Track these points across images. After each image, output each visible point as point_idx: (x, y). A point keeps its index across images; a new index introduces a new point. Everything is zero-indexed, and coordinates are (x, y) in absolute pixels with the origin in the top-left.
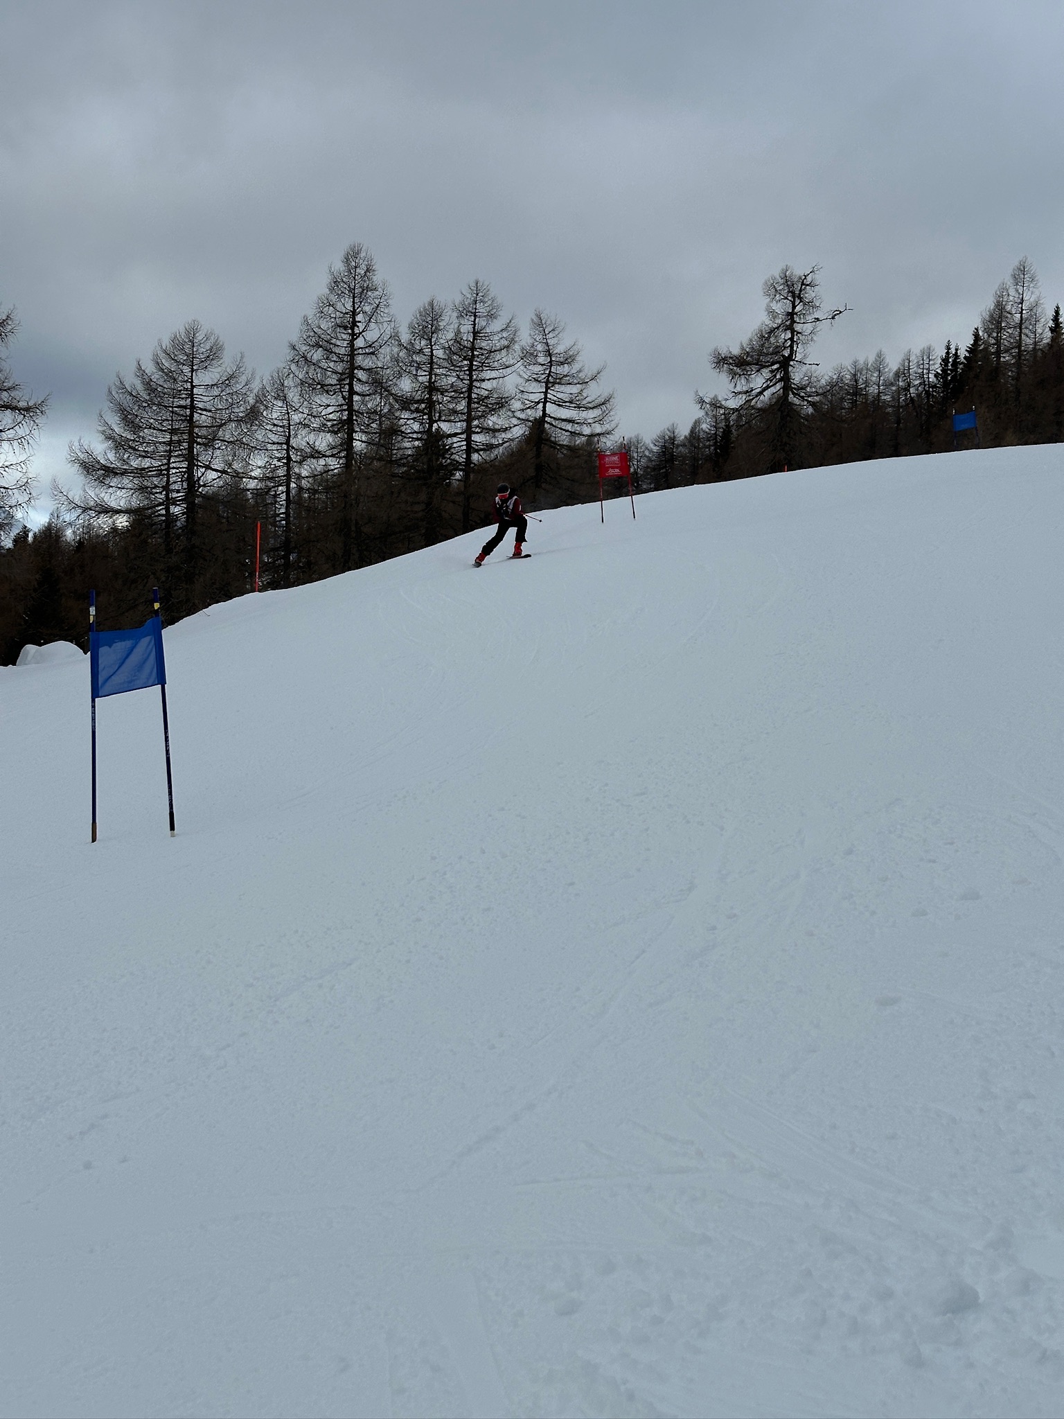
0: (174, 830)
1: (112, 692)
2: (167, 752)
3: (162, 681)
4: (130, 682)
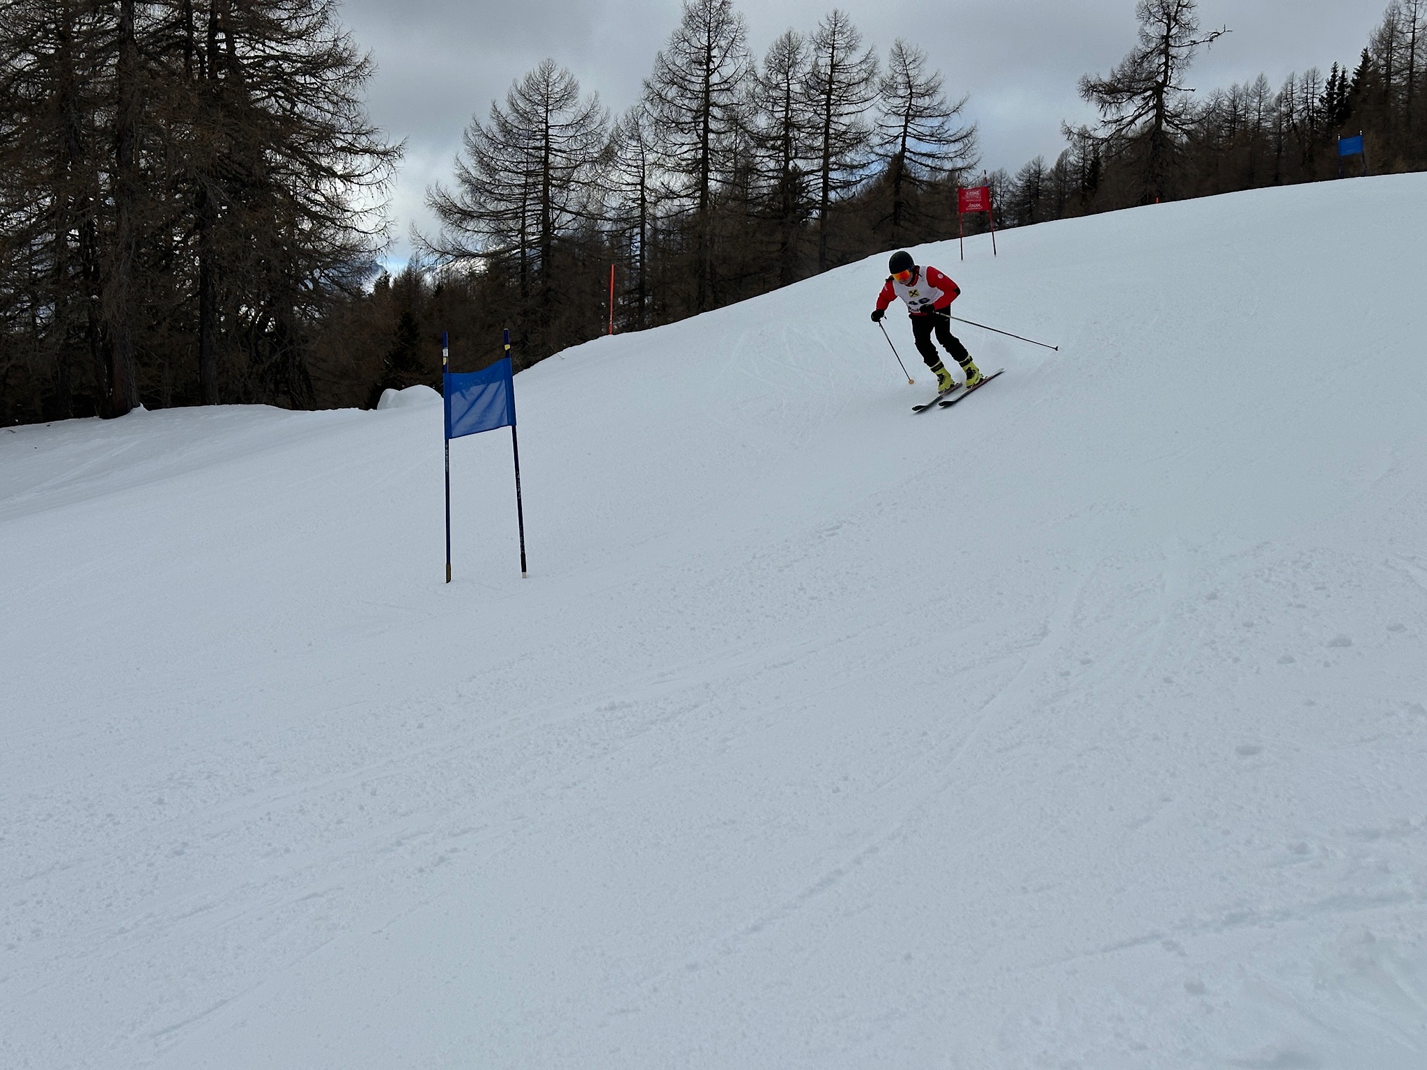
0: (525, 571)
1: (465, 433)
2: (519, 493)
3: (513, 423)
4: (480, 422)
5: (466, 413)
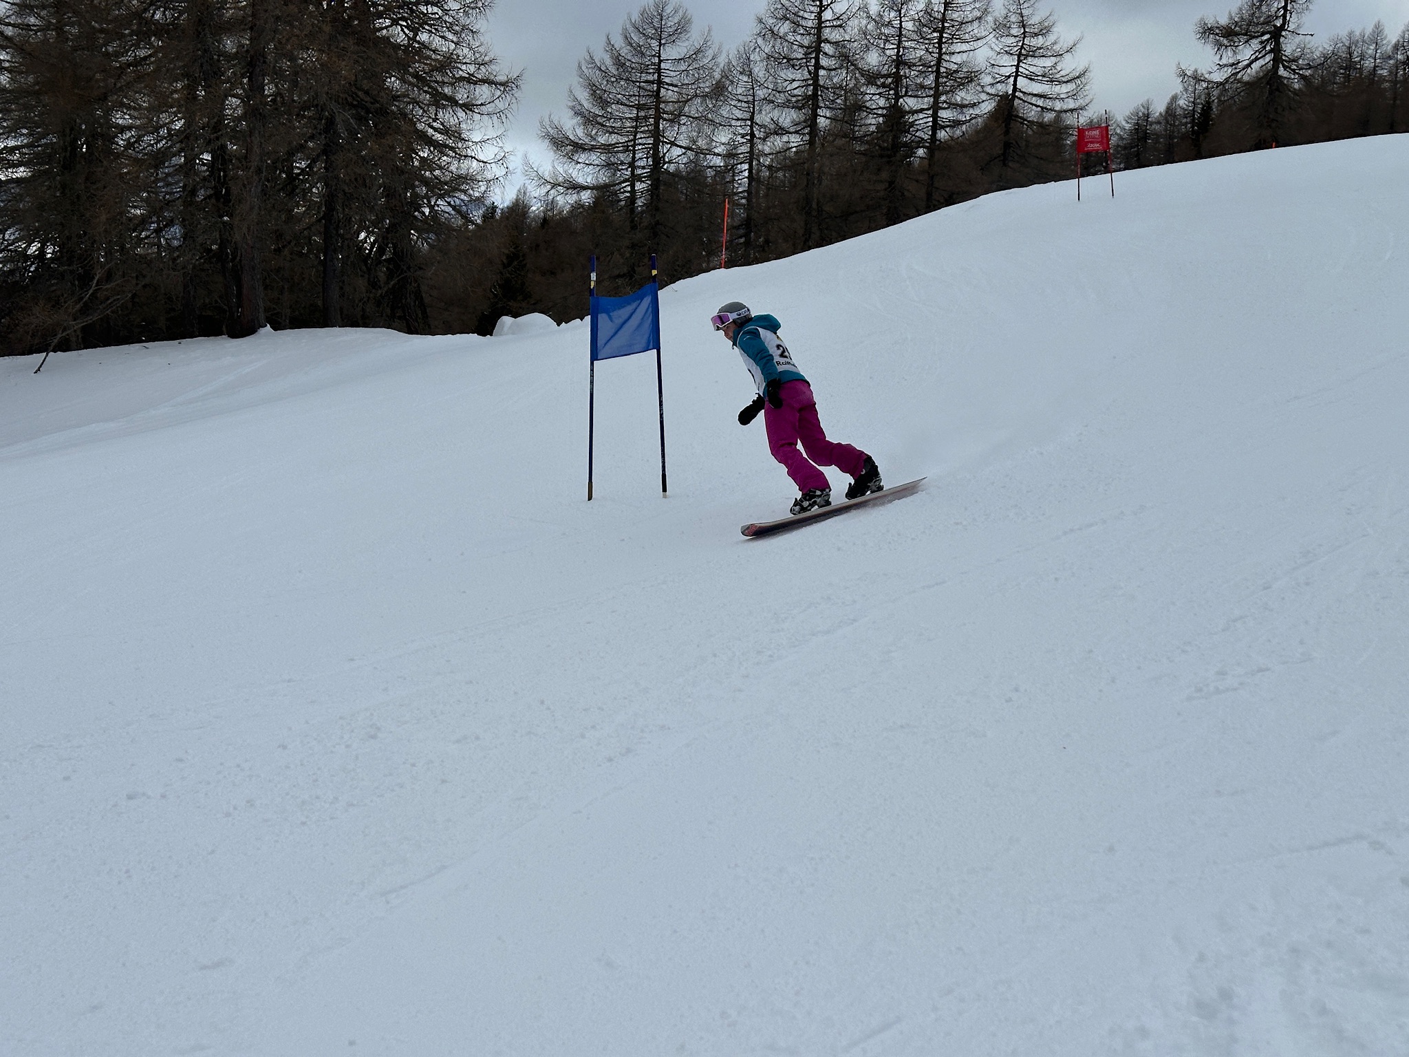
0: (666, 492)
1: (612, 355)
2: (661, 415)
4: (626, 347)
5: (612, 337)
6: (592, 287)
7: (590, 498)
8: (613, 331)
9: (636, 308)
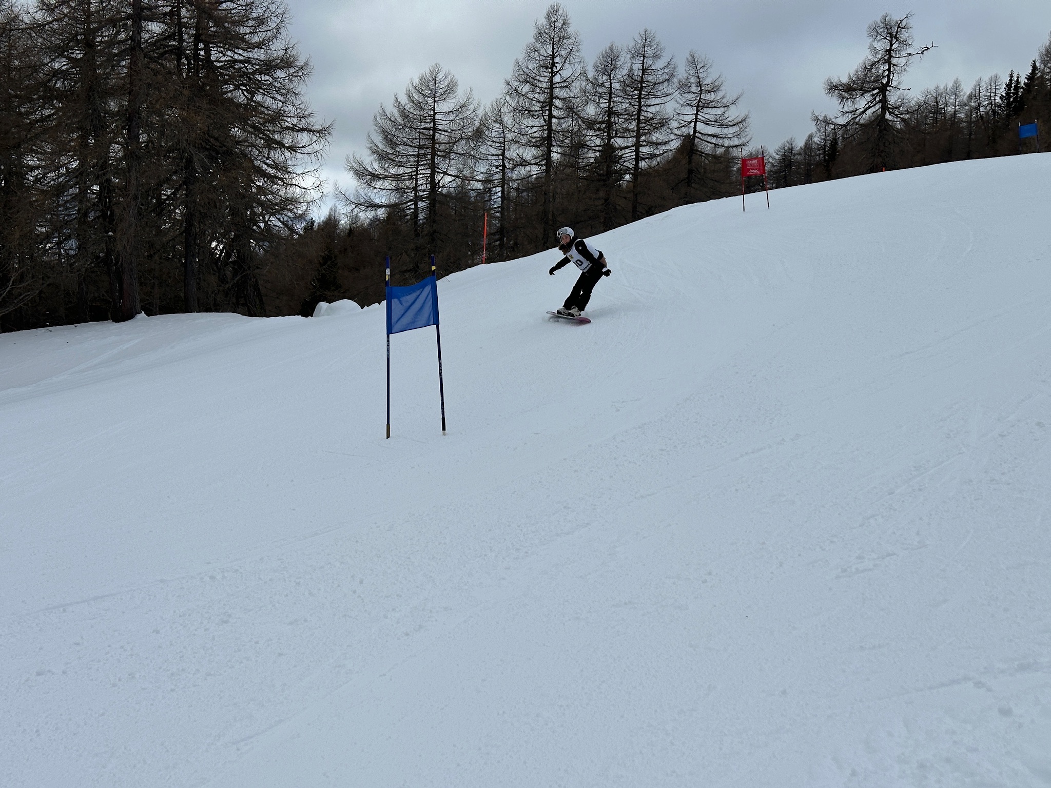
0: (445, 430)
1: (401, 330)
2: (441, 374)
3: (437, 322)
4: (413, 322)
5: (402, 316)
6: (387, 280)
7: (388, 436)
8: (403, 312)
9: (419, 295)
